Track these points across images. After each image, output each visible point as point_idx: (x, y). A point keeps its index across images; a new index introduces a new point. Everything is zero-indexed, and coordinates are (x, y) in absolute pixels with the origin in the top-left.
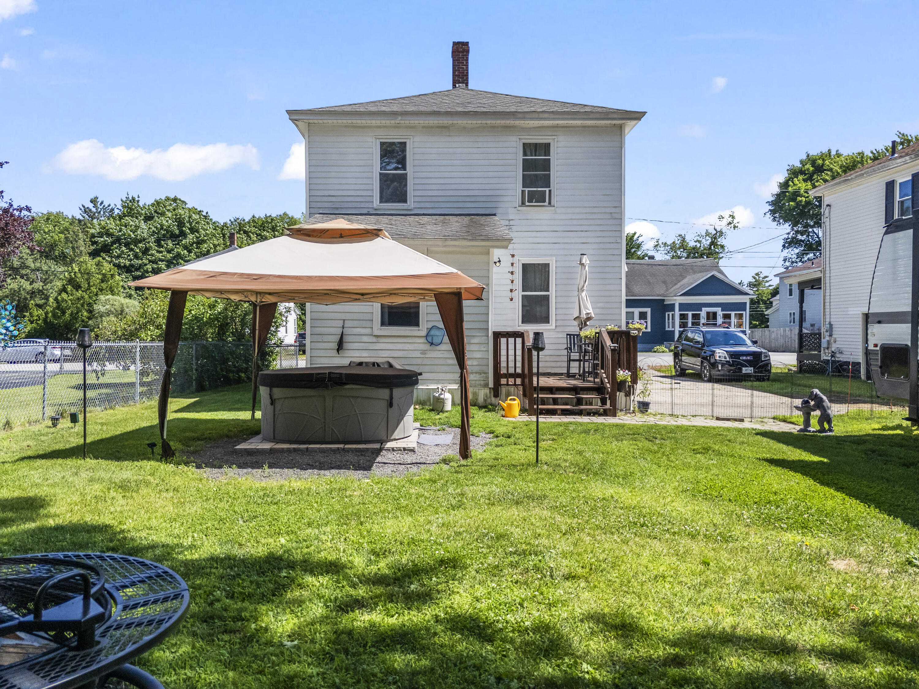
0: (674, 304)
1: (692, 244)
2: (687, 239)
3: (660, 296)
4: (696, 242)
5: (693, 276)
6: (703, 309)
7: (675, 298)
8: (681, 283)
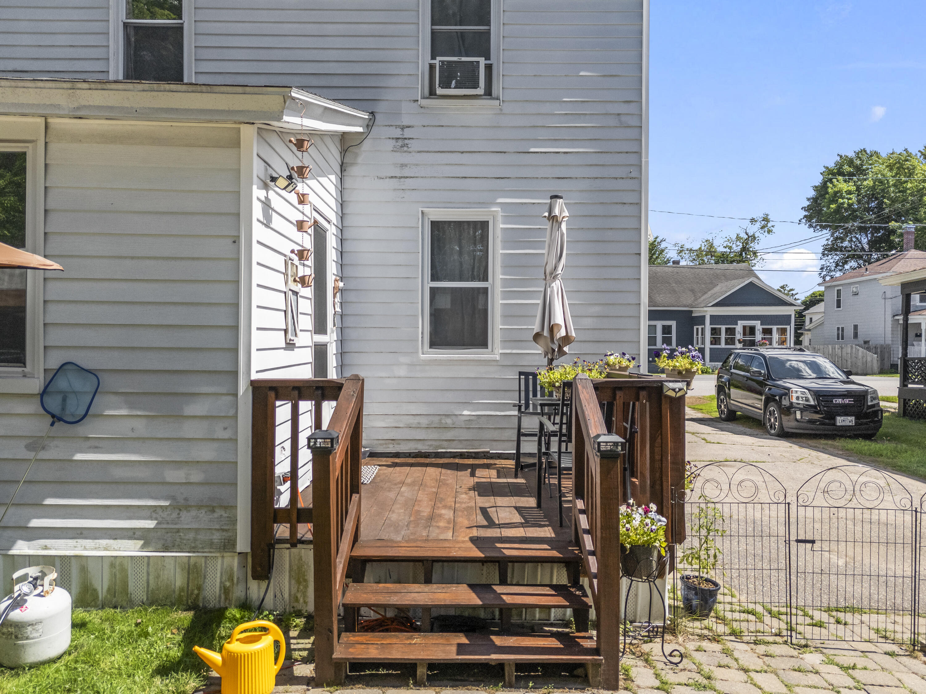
0: (704, 317)
1: (721, 249)
2: (716, 244)
3: (688, 306)
4: (725, 247)
5: (726, 283)
6: (739, 322)
7: (705, 309)
8: (713, 291)
